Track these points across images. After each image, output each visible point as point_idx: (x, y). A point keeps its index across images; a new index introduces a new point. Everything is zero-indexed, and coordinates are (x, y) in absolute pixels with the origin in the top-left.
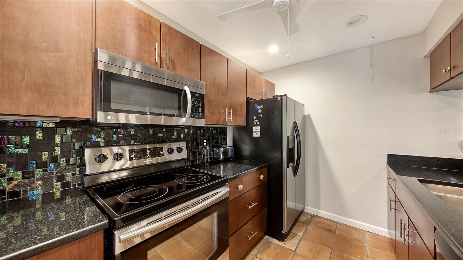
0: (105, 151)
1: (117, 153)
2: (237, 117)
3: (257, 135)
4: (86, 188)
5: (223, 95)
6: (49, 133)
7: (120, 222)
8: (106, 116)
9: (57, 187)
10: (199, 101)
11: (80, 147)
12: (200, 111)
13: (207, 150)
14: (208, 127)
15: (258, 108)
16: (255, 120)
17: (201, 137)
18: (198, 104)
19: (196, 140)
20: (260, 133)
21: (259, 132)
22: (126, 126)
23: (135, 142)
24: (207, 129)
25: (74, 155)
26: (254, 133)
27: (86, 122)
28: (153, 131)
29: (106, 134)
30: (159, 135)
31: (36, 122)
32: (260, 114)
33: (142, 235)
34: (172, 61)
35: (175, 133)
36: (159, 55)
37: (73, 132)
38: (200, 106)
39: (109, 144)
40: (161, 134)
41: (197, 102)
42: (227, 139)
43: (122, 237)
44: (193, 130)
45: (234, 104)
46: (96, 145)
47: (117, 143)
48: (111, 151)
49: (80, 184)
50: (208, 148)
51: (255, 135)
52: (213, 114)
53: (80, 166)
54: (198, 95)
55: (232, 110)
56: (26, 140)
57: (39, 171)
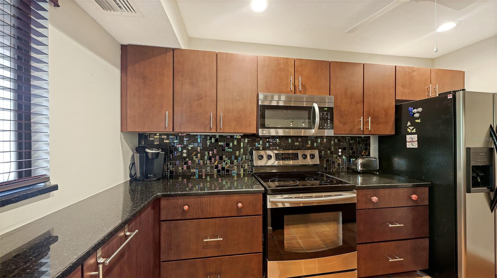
0: (262, 153)
1: (269, 155)
2: (380, 125)
3: (413, 145)
4: (254, 173)
5: (358, 103)
6: (239, 141)
7: (270, 191)
8: (263, 131)
9: (242, 172)
10: (327, 114)
11: (251, 150)
12: (329, 123)
13: (343, 160)
14: (344, 136)
15: (413, 111)
16: (409, 127)
17: (335, 146)
18: (326, 117)
19: (330, 149)
20: (417, 143)
21: (415, 141)
22: (273, 137)
23: (279, 148)
24: (342, 138)
25: (248, 154)
26: (407, 143)
27: (254, 135)
28: (291, 141)
29: (263, 142)
30: (296, 144)
31: (234, 136)
32: (418, 118)
33: (283, 203)
34: (303, 86)
35: (309, 142)
36: (294, 84)
37: (248, 141)
38: (329, 118)
39: (264, 149)
40: (297, 142)
41: (325, 115)
42: (370, 149)
43: (271, 200)
44: (327, 140)
45: (374, 110)
46: (258, 149)
47: (269, 148)
48: (266, 153)
49: (251, 172)
50: (344, 157)
51: (409, 145)
52: (344, 124)
53: (251, 161)
54: (326, 109)
55: (370, 117)
56: (231, 145)
57: (235, 161)
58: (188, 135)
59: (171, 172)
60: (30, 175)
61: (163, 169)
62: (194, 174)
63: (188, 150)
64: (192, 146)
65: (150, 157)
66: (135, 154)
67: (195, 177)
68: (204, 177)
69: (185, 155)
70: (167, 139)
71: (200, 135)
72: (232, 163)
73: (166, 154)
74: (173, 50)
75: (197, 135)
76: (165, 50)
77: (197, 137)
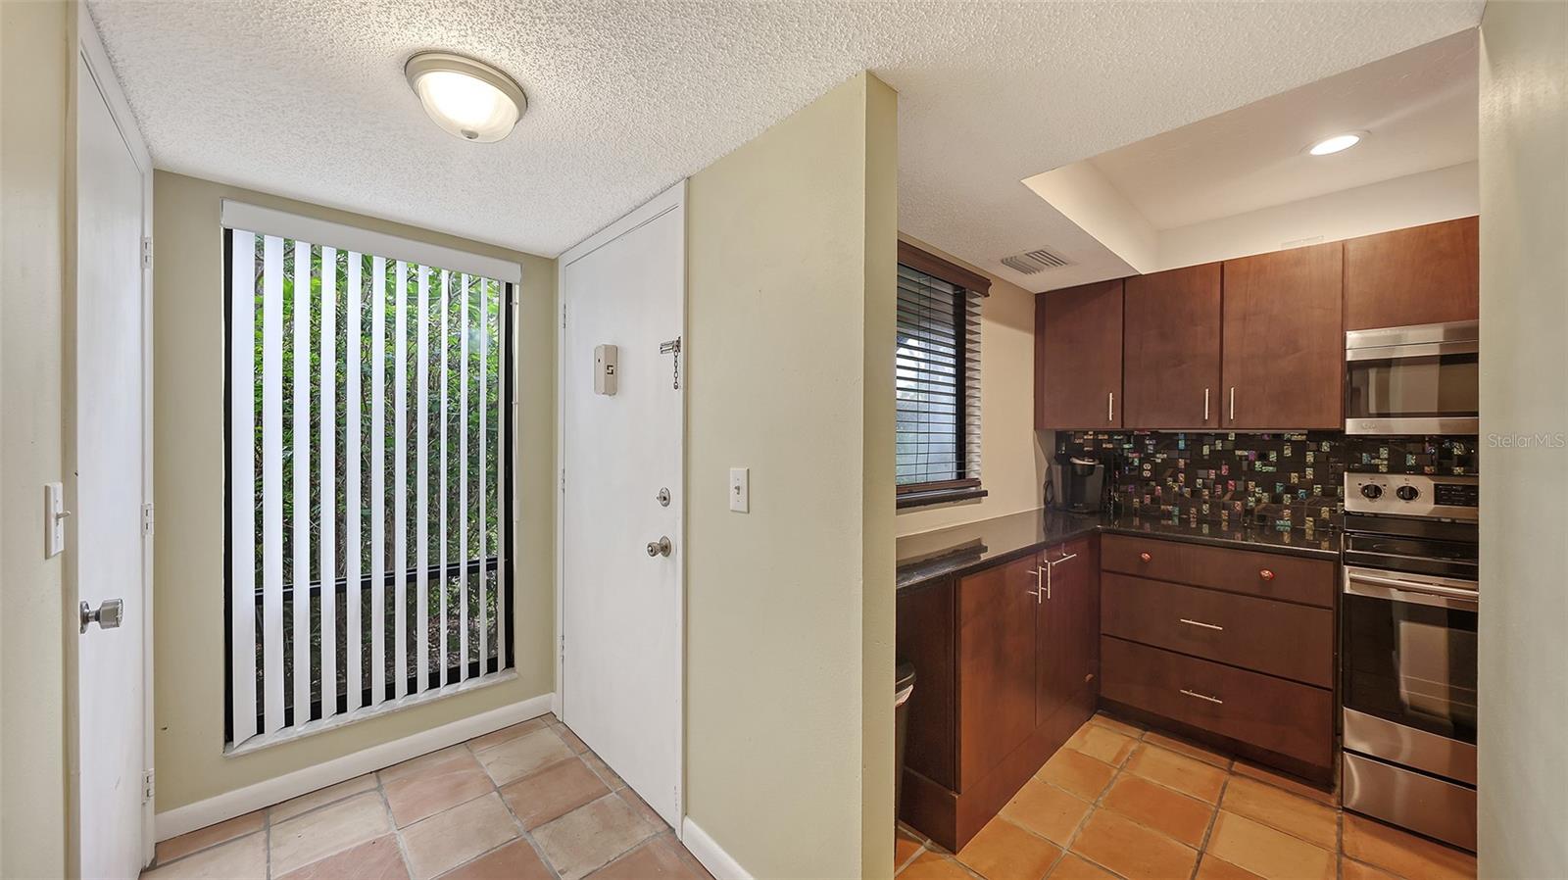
0: (1382, 480)
1: (1404, 487)
6: (1300, 447)
8: (1358, 424)
9: (1309, 526)
11: (1339, 470)
25: (1332, 482)
27: (1335, 434)
31: (1284, 435)
37: (1330, 447)
39: (1397, 470)
43: (1355, 578)
47: (1416, 470)
48: (1388, 481)
56: (1273, 456)
57: (1287, 498)
58: (1155, 435)
59: (1117, 506)
60: (964, 478)
61: (1102, 499)
62: (1169, 515)
63: (1155, 465)
64: (1165, 455)
65: (1079, 472)
66: (1054, 467)
67: (1170, 522)
68: (1193, 525)
69: (1147, 474)
70: (1109, 441)
71: (1185, 434)
72: (1276, 499)
73: (1107, 470)
74: (1124, 280)
75: (1177, 434)
76: (1110, 284)
77: (1176, 438)
